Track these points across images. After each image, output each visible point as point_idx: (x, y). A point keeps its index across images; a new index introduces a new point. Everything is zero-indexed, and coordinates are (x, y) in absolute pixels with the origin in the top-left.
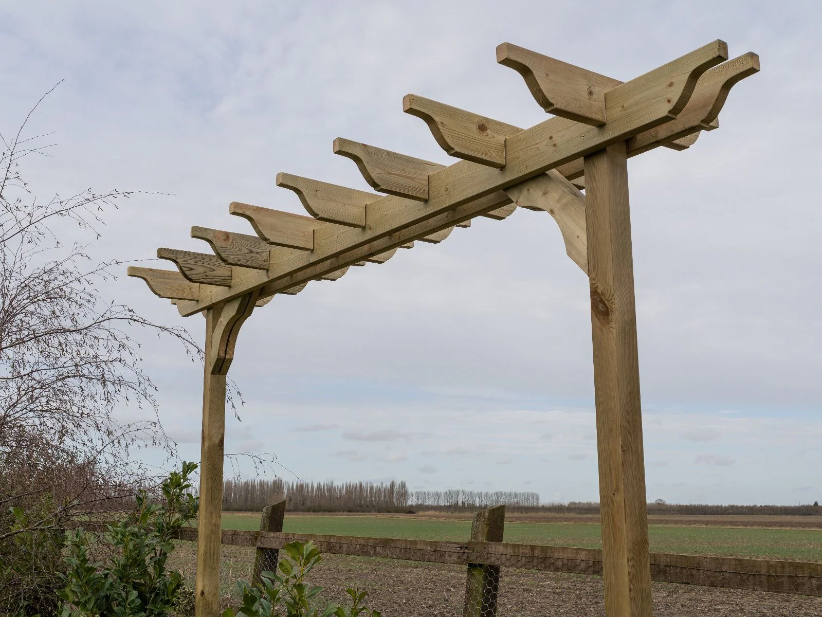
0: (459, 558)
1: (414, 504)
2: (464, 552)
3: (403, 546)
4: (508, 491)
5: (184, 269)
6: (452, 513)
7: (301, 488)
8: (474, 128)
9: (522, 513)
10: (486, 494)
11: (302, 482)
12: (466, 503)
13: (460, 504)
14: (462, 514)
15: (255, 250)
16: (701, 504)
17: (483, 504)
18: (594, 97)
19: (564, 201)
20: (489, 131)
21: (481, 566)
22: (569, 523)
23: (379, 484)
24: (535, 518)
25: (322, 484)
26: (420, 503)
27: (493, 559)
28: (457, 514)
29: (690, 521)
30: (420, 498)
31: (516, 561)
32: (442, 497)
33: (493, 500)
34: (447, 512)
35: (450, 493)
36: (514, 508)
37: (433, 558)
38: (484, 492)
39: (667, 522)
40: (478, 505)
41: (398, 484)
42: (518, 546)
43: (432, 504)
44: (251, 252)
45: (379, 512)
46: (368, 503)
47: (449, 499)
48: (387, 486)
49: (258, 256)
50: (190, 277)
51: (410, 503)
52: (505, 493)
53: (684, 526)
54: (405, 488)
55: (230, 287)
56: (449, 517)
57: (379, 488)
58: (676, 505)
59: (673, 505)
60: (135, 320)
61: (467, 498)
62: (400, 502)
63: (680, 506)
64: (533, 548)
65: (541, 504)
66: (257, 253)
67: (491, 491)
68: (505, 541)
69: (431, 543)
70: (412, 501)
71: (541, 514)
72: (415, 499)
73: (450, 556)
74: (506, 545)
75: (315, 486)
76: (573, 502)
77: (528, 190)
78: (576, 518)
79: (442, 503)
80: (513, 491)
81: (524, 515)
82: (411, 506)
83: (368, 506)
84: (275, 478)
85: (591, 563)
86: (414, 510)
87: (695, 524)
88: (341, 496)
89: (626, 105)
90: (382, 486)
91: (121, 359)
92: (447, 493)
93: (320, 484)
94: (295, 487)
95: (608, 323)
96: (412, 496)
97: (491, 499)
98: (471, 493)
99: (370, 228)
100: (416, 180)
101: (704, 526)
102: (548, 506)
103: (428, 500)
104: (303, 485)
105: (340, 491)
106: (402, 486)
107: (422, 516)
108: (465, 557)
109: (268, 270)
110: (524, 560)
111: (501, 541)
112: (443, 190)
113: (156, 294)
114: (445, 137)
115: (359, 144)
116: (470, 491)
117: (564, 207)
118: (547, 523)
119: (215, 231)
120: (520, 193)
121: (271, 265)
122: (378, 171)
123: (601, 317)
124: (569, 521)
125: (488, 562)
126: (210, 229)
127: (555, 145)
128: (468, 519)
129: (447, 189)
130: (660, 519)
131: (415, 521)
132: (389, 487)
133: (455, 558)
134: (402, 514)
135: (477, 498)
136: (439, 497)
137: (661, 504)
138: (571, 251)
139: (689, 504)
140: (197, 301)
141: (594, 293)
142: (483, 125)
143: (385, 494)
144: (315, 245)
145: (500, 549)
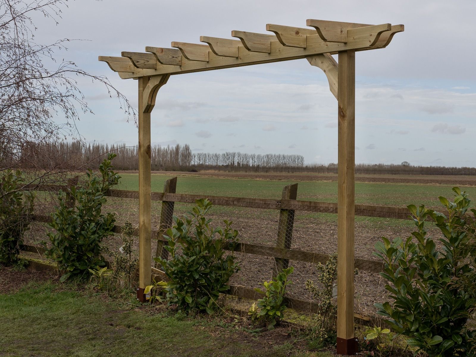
0: (277, 206)
1: (196, 164)
2: (279, 204)
3: (248, 201)
4: (277, 154)
5: (135, 62)
6: (229, 171)
7: (97, 149)
8: (294, 33)
9: (289, 172)
10: (259, 156)
11: (97, 145)
12: (241, 163)
13: (236, 164)
14: (238, 173)
15: (175, 56)
16: (439, 166)
17: (256, 164)
18: (343, 32)
19: (330, 68)
20: (300, 34)
21: (287, 210)
22: (328, 181)
23: (166, 147)
24: (300, 176)
25: (115, 146)
26: (201, 163)
27: (292, 207)
28: (233, 173)
29: (428, 180)
30: (201, 159)
31: (303, 208)
32: (221, 158)
33: (264, 161)
34: (225, 171)
35: (227, 155)
36: (282, 168)
37: (264, 206)
38: (257, 154)
39: (408, 181)
40: (251, 165)
41: (182, 147)
42: (304, 202)
43: (212, 164)
44: (173, 57)
45: (167, 171)
46: (156, 163)
47: (226, 160)
48: (172, 148)
49: (176, 59)
50: (137, 66)
51: (192, 163)
52: (275, 155)
53: (422, 184)
54: (188, 150)
55: (156, 69)
56: (227, 175)
57: (166, 150)
58: (419, 166)
59: (417, 167)
60: (79, 72)
61: (242, 159)
62: (184, 162)
63: (422, 167)
64: (310, 202)
65: (304, 166)
66: (176, 58)
67: (263, 154)
68: (297, 199)
69: (263, 200)
70: (195, 162)
71: (305, 174)
72: (196, 159)
73: (272, 206)
74: (299, 201)
75: (110, 148)
76: (332, 164)
77: (315, 59)
78: (334, 177)
79: (220, 164)
80: (282, 154)
81: (291, 174)
82: (194, 166)
83: (156, 165)
84: (73, 141)
85: (335, 209)
86: (196, 169)
87: (430, 183)
88: (133, 157)
89: (355, 38)
90: (169, 149)
91: (73, 96)
92: (224, 155)
93: (113, 145)
94: (91, 148)
95: (344, 120)
96: (195, 157)
97: (263, 160)
98: (245, 155)
99: (241, 59)
100: (266, 45)
101: (438, 185)
102: (311, 167)
103: (208, 161)
104: (98, 146)
105: (132, 152)
106: (186, 149)
107: (204, 174)
108: (279, 206)
109: (181, 66)
110: (306, 207)
111: (296, 199)
112: (278, 50)
113: (113, 70)
114: (283, 40)
115: (242, 32)
116: (244, 153)
117: (329, 70)
118: (310, 181)
119: (157, 48)
120: (312, 59)
121: (182, 64)
122: (250, 43)
123: (342, 118)
124: (328, 180)
125: (290, 208)
126: (155, 48)
127: (327, 45)
128: (244, 177)
129: (279, 51)
130: (404, 178)
131: (199, 178)
132: (174, 149)
133: (274, 207)
134: (186, 172)
135: (251, 159)
136: (218, 158)
137: (406, 166)
138: (332, 89)
139: (429, 166)
140: (133, 73)
141: (339, 108)
142: (298, 32)
143: (171, 155)
144: (210, 60)
145: (296, 203)
